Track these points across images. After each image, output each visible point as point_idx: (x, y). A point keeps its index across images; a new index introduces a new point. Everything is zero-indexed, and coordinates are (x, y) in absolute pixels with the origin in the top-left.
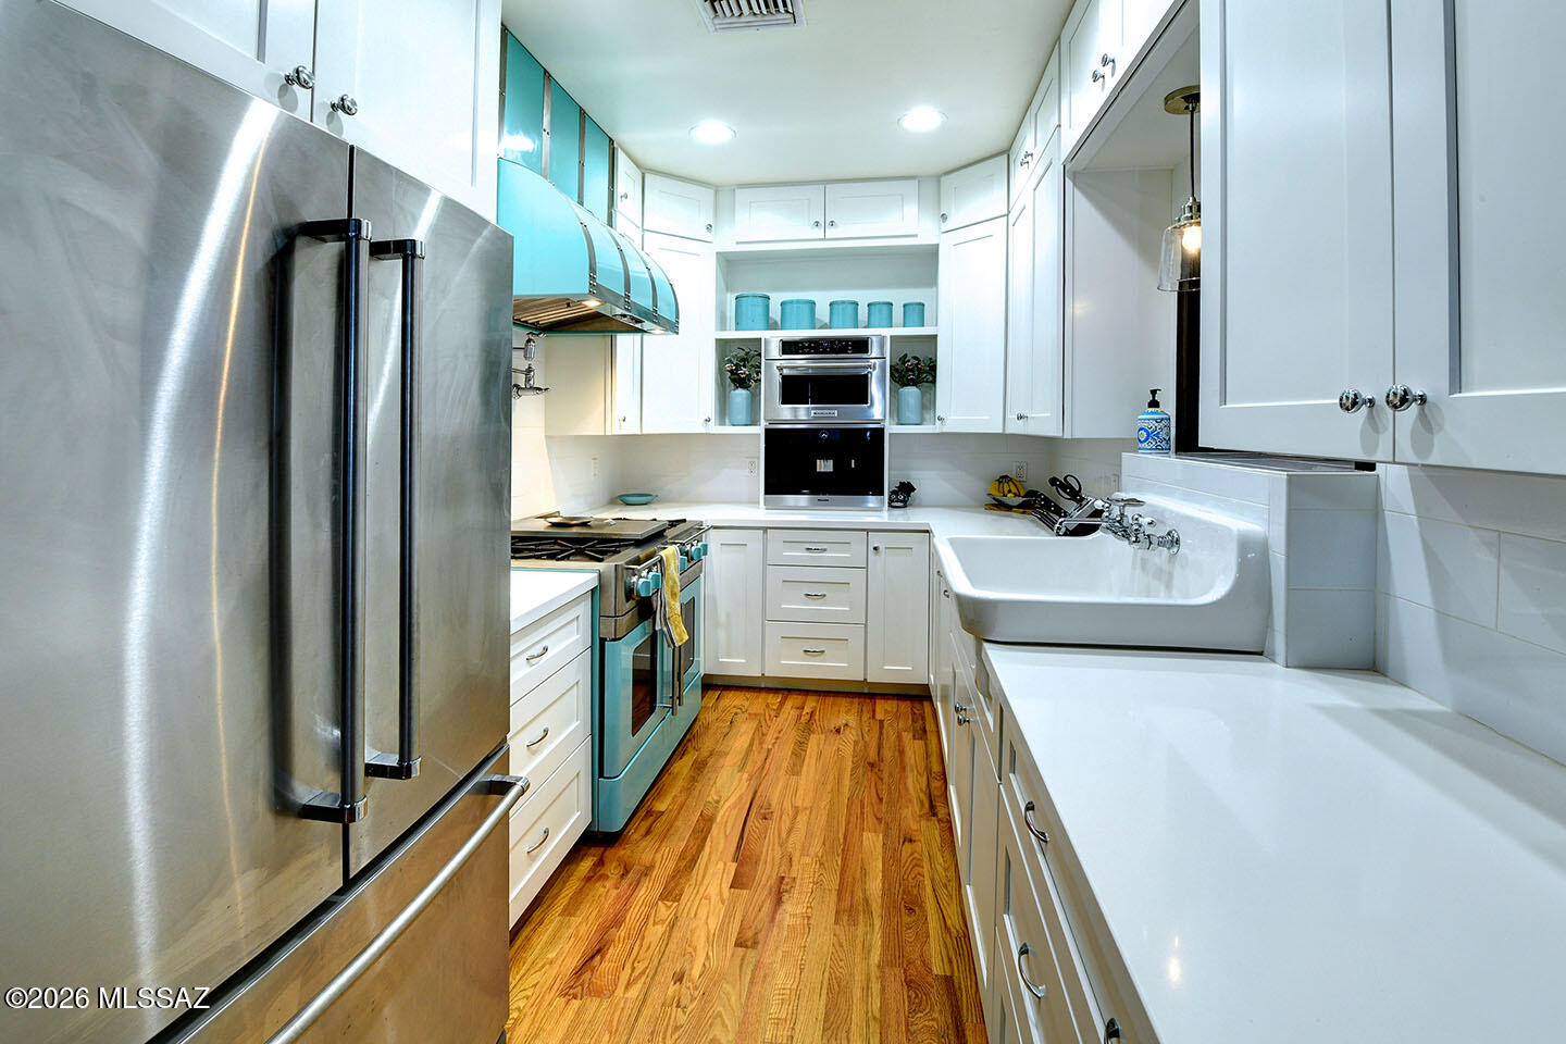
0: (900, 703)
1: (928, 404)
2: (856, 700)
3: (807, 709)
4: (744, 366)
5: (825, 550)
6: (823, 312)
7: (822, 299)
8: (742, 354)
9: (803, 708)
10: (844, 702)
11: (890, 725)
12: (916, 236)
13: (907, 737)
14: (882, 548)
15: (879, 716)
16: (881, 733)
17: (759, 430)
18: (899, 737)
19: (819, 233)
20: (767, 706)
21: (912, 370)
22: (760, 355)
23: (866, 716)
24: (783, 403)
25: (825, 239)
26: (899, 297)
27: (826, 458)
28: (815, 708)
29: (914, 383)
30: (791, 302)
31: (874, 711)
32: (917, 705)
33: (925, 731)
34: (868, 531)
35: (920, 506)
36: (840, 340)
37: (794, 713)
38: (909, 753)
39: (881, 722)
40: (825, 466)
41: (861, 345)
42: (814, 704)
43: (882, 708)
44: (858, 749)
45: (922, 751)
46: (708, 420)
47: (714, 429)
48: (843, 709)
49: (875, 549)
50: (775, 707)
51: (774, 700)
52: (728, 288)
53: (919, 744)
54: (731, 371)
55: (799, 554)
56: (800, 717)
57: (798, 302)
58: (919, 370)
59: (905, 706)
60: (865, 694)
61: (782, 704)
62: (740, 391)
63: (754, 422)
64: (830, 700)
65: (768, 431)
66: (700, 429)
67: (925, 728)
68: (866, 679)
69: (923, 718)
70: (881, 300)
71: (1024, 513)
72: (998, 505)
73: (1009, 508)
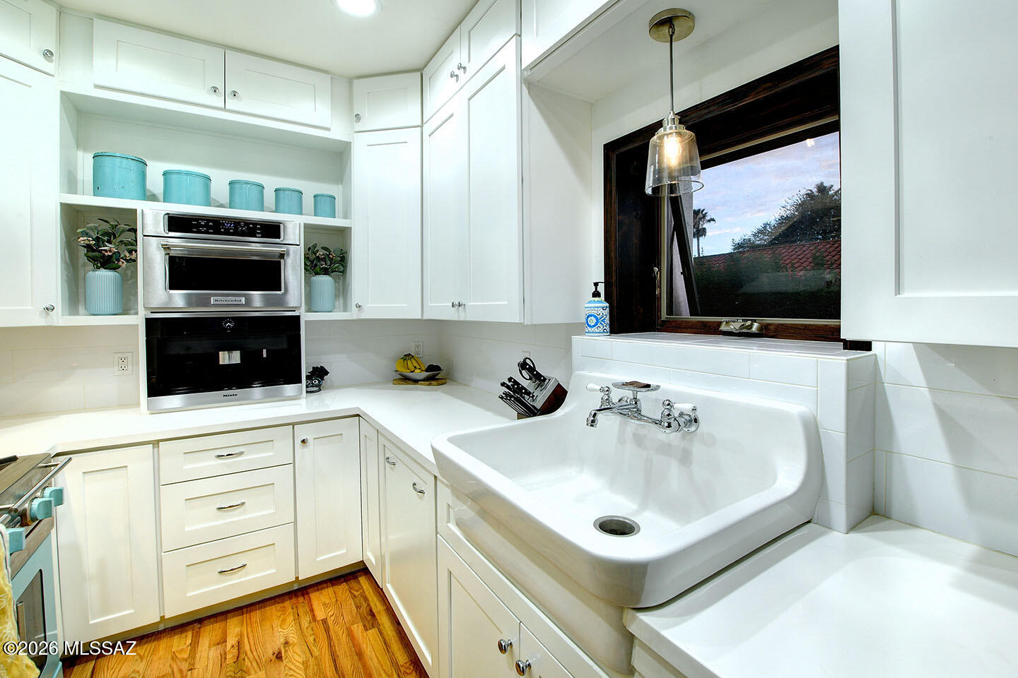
0: (336, 588)
1: (343, 291)
2: (287, 604)
3: (232, 641)
4: (109, 242)
5: (241, 453)
6: (220, 190)
7: (220, 180)
8: (106, 227)
9: (225, 641)
10: (273, 611)
11: (336, 622)
12: (328, 129)
13: (358, 629)
14: (310, 438)
15: (320, 615)
16: (329, 637)
17: (137, 321)
18: (350, 634)
19: (217, 101)
20: (174, 658)
21: (324, 260)
22: (134, 229)
23: (305, 621)
24: (172, 287)
25: (224, 109)
26: (310, 188)
27: (230, 349)
28: (241, 635)
29: (326, 272)
30: (179, 173)
31: (312, 610)
32: (353, 584)
33: (373, 615)
34: (293, 424)
35: (332, 387)
36: (247, 222)
37: (214, 653)
38: (368, 652)
39: (325, 621)
40: (229, 358)
41: (272, 230)
42: (237, 630)
43: (322, 602)
44: (310, 672)
45: (379, 639)
46: (49, 309)
47: (61, 319)
48: (276, 623)
49: (303, 441)
50: (185, 655)
51: (180, 643)
53: (373, 633)
54: (88, 247)
56: (223, 657)
57: (188, 174)
58: (331, 260)
59: (342, 589)
60: (300, 592)
61: (194, 645)
62: (105, 275)
63: (126, 307)
64: (256, 615)
65: (149, 322)
66: (37, 320)
67: (371, 610)
68: (297, 578)
69: (366, 599)
70: (291, 187)
71: (430, 385)
72: (405, 380)
73: (416, 381)
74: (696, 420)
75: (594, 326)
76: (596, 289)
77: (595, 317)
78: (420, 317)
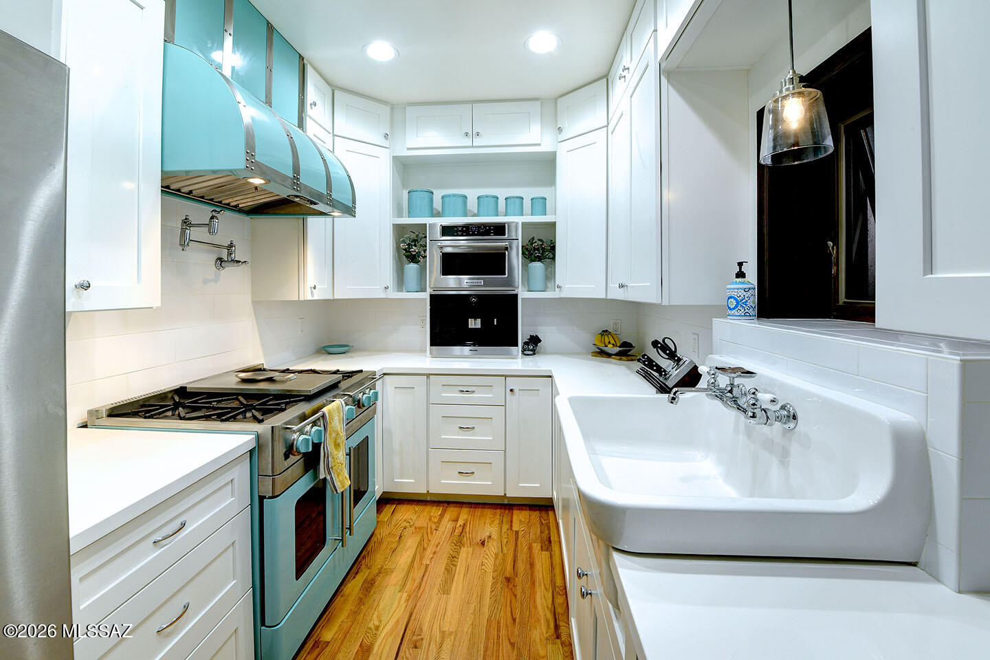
0: (532, 512)
1: (550, 276)
2: (498, 511)
3: (461, 522)
4: (415, 246)
5: (474, 392)
6: (472, 204)
7: (472, 194)
8: (413, 236)
9: (457, 521)
10: (488, 512)
11: (524, 536)
12: (539, 145)
13: (536, 547)
14: (516, 390)
15: (515, 528)
16: (516, 544)
17: (426, 296)
18: (530, 548)
19: (468, 142)
20: (430, 519)
21: (538, 249)
22: (426, 237)
23: (505, 528)
24: (444, 274)
25: (473, 147)
26: (528, 193)
27: (475, 318)
28: (467, 520)
29: (539, 259)
30: (449, 196)
31: (511, 522)
32: (544, 514)
33: (550, 542)
34: (506, 376)
35: (545, 353)
36: (485, 225)
37: (450, 525)
38: (538, 566)
39: (517, 533)
40: (474, 324)
41: (499, 229)
42: (466, 516)
43: (519, 517)
44: (498, 562)
45: (548, 561)
46: (386, 288)
47: (394, 294)
48: (488, 521)
49: (511, 390)
50: (436, 520)
51: (436, 511)
52: (404, 186)
53: (546, 554)
54: (405, 250)
55: (454, 395)
56: (454, 529)
57: (454, 196)
58: (543, 249)
59: (535, 515)
60: (506, 506)
61: (442, 516)
62: (413, 266)
63: (423, 290)
64: (478, 511)
65: (432, 296)
66: (381, 295)
67: (550, 538)
68: (505, 494)
69: (549, 529)
70: (515, 195)
71: (621, 359)
72: (602, 353)
73: (609, 355)
74: (794, 417)
75: (734, 308)
76: (740, 269)
77: (735, 299)
78: (604, 297)
